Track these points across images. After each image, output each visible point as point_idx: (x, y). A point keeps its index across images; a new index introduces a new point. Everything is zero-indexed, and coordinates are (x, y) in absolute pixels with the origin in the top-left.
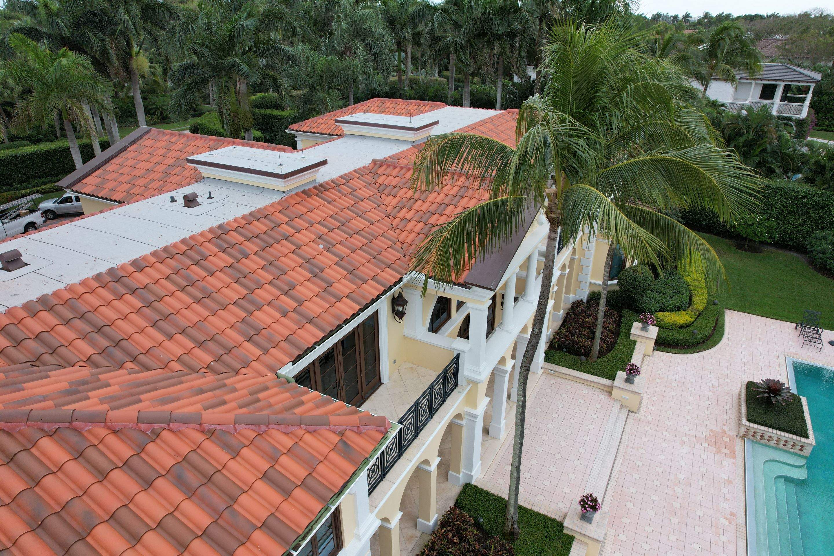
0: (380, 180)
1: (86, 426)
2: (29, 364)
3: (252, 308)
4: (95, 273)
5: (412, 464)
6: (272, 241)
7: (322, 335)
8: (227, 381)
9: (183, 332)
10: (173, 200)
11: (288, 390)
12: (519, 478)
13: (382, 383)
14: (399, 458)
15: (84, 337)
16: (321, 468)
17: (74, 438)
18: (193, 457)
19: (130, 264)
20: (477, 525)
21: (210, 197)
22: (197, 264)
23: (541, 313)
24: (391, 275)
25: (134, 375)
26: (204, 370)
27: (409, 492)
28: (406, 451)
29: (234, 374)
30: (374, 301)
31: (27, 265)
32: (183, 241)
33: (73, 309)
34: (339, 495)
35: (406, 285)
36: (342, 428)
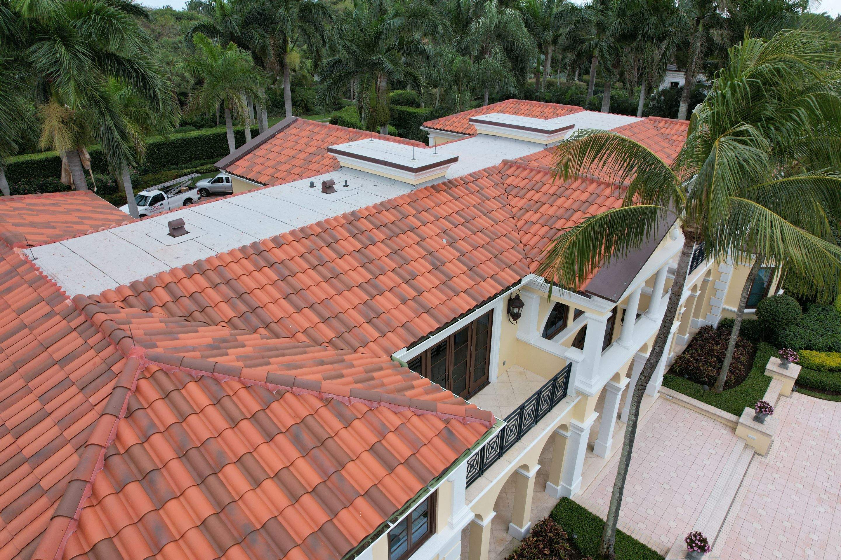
0: (509, 181)
1: (224, 378)
2: (183, 318)
3: (375, 292)
4: (241, 245)
5: (511, 466)
6: (398, 231)
7: (437, 326)
8: (346, 357)
9: (311, 307)
10: (312, 185)
11: (400, 374)
12: (620, 500)
13: (490, 383)
14: (499, 458)
15: (228, 301)
16: (424, 450)
17: (214, 387)
18: (310, 420)
19: (271, 240)
20: (570, 540)
21: (346, 186)
22: (329, 246)
23: (664, 331)
24: (511, 276)
25: (265, 340)
26: (326, 344)
27: (504, 495)
28: (507, 453)
29: (353, 351)
30: (490, 299)
31: (188, 233)
32: (319, 224)
33: (221, 275)
34: (439, 479)
35: (525, 288)
36: (448, 416)
